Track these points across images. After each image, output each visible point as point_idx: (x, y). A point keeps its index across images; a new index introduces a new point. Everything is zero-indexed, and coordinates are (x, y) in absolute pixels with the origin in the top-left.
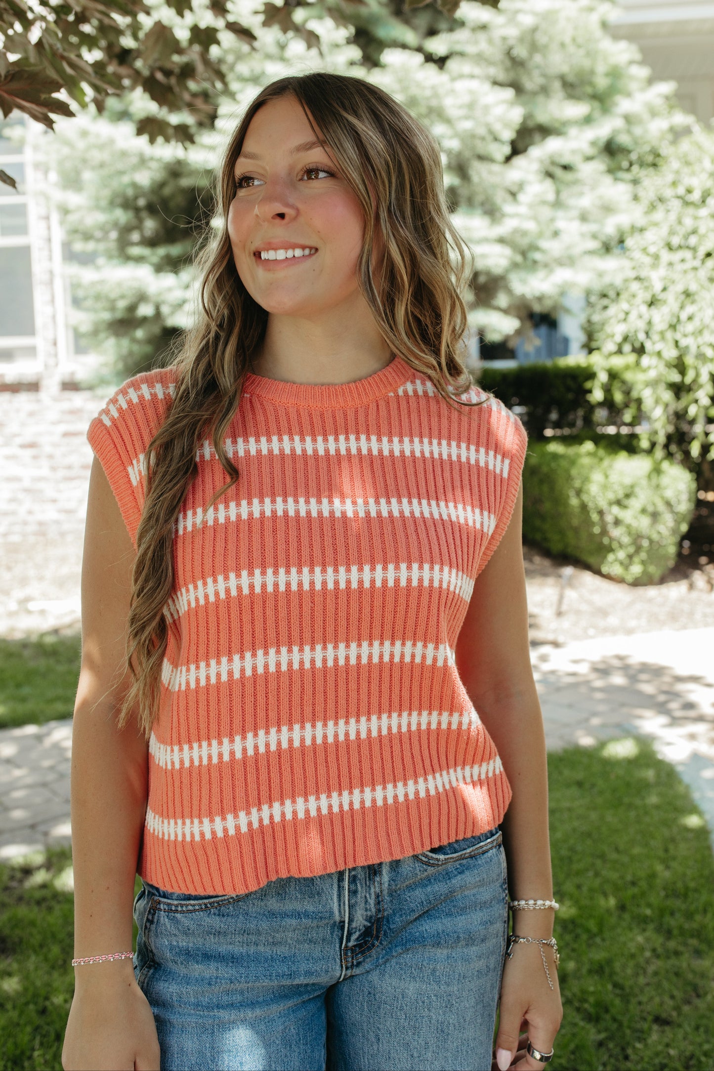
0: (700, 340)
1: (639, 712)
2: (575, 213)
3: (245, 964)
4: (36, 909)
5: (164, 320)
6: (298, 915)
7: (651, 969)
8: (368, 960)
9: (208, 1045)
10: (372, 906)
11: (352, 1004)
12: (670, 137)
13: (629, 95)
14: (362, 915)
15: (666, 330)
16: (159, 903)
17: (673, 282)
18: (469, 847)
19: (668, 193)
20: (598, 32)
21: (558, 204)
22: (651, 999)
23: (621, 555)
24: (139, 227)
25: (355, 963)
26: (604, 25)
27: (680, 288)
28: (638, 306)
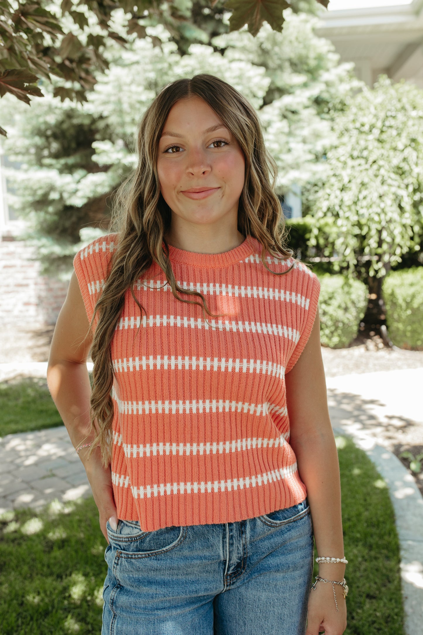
0: (371, 211)
1: (344, 422)
2: (300, 139)
3: (171, 586)
4: (12, 545)
5: (65, 201)
6: (201, 558)
7: (363, 567)
8: (239, 581)
9: (151, 631)
10: (241, 551)
11: (229, 605)
12: (350, 94)
13: (328, 70)
14: (236, 557)
15: (352, 205)
16: (121, 553)
17: (355, 177)
18: (293, 516)
19: (351, 126)
20: (311, 35)
21: (290, 134)
22: (364, 585)
23: (327, 331)
24: (48, 147)
25: (232, 583)
26: (314, 30)
27: (359, 181)
28: (335, 191)
